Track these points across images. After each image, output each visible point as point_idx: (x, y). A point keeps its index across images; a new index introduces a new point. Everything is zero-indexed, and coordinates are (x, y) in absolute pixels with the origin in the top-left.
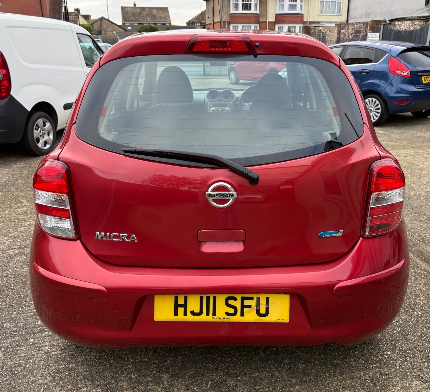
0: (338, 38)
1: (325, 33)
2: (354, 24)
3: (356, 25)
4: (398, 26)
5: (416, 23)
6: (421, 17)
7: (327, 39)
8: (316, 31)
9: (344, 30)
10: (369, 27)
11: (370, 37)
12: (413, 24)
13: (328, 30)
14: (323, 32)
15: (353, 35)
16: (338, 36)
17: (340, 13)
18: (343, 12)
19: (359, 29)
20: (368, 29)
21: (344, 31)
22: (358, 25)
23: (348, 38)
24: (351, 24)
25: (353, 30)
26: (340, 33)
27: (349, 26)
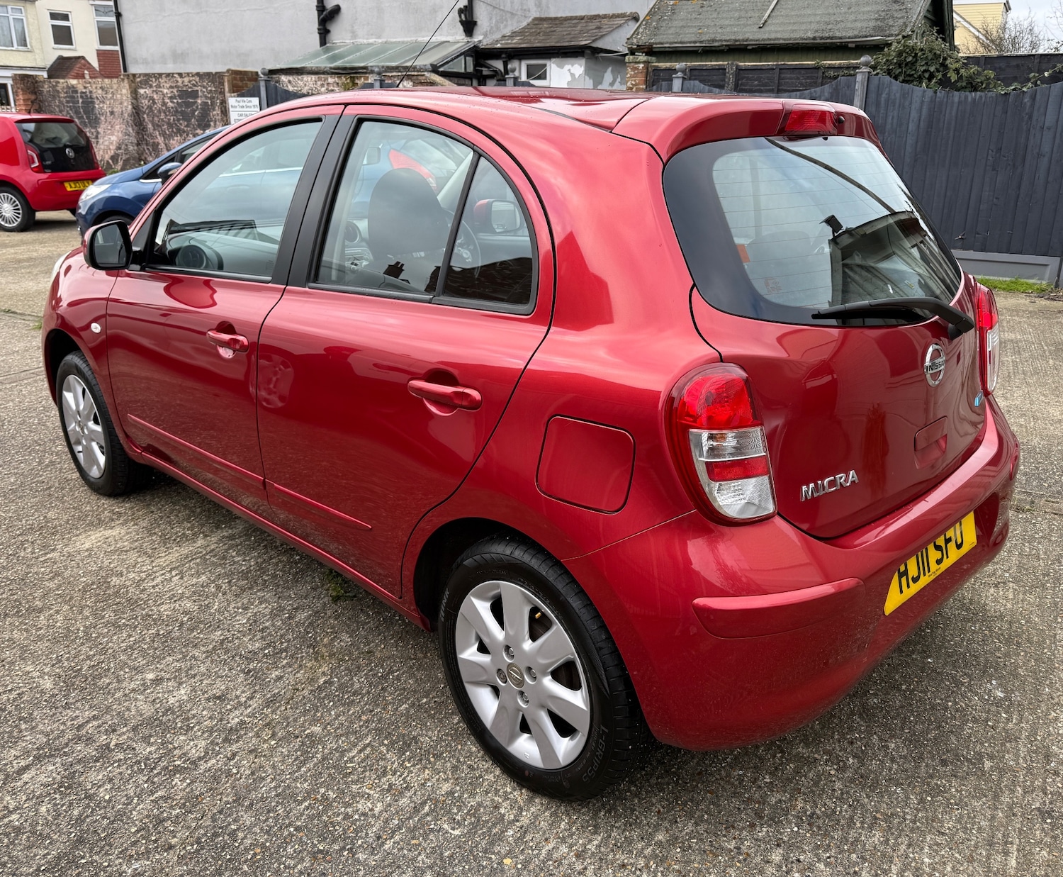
0: (134, 108)
1: (88, 93)
2: (173, 77)
3: (179, 79)
4: (289, 85)
5: (330, 80)
6: (335, 69)
7: (101, 108)
8: (58, 88)
9: (146, 88)
10: (226, 84)
11: (236, 107)
12: (324, 81)
13: (96, 88)
14: (82, 93)
15: (175, 101)
16: (134, 101)
17: (25, 45)
18: (33, 45)
19: (191, 88)
20: (227, 89)
21: (146, 90)
22: (186, 80)
23: (164, 108)
24: (163, 76)
25: (175, 90)
26: (137, 95)
27: (160, 80)
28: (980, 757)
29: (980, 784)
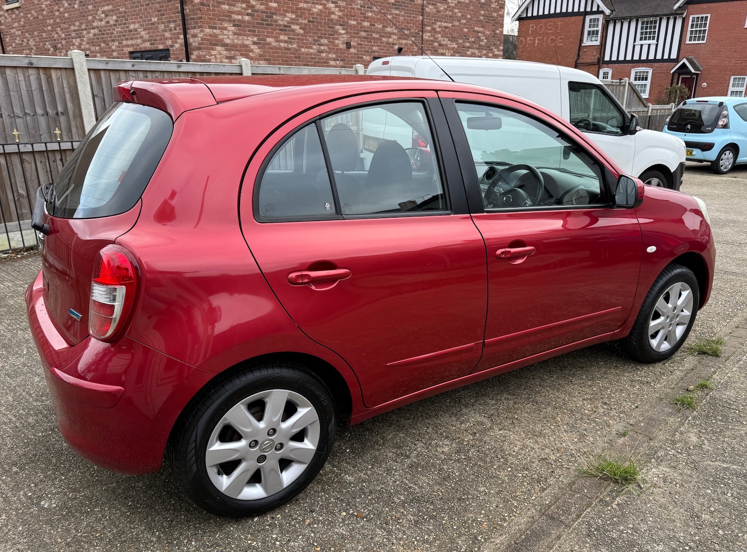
28: (22, 469)
29: (10, 460)
